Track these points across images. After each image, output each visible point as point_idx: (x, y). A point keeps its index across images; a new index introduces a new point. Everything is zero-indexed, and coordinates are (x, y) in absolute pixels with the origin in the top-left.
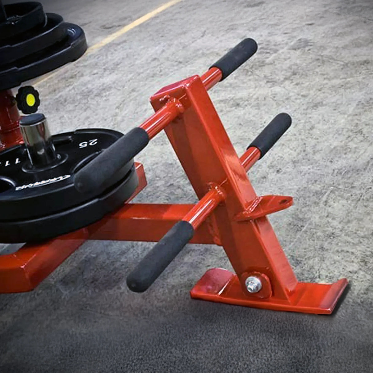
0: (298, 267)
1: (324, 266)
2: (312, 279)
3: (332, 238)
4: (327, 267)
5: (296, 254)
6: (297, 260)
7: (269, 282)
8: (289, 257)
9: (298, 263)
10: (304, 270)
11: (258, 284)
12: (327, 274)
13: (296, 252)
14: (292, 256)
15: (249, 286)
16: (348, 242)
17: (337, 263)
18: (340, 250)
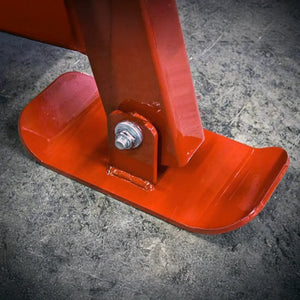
0: (207, 98)
1: (249, 105)
2: (226, 126)
3: (268, 55)
4: (253, 109)
5: (209, 70)
6: (208, 83)
7: (156, 139)
8: (197, 74)
9: (208, 89)
10: (216, 104)
11: (136, 138)
12: (252, 122)
13: (208, 67)
14: (201, 73)
15: (119, 140)
16: (292, 70)
17: (271, 105)
18: (278, 82)
